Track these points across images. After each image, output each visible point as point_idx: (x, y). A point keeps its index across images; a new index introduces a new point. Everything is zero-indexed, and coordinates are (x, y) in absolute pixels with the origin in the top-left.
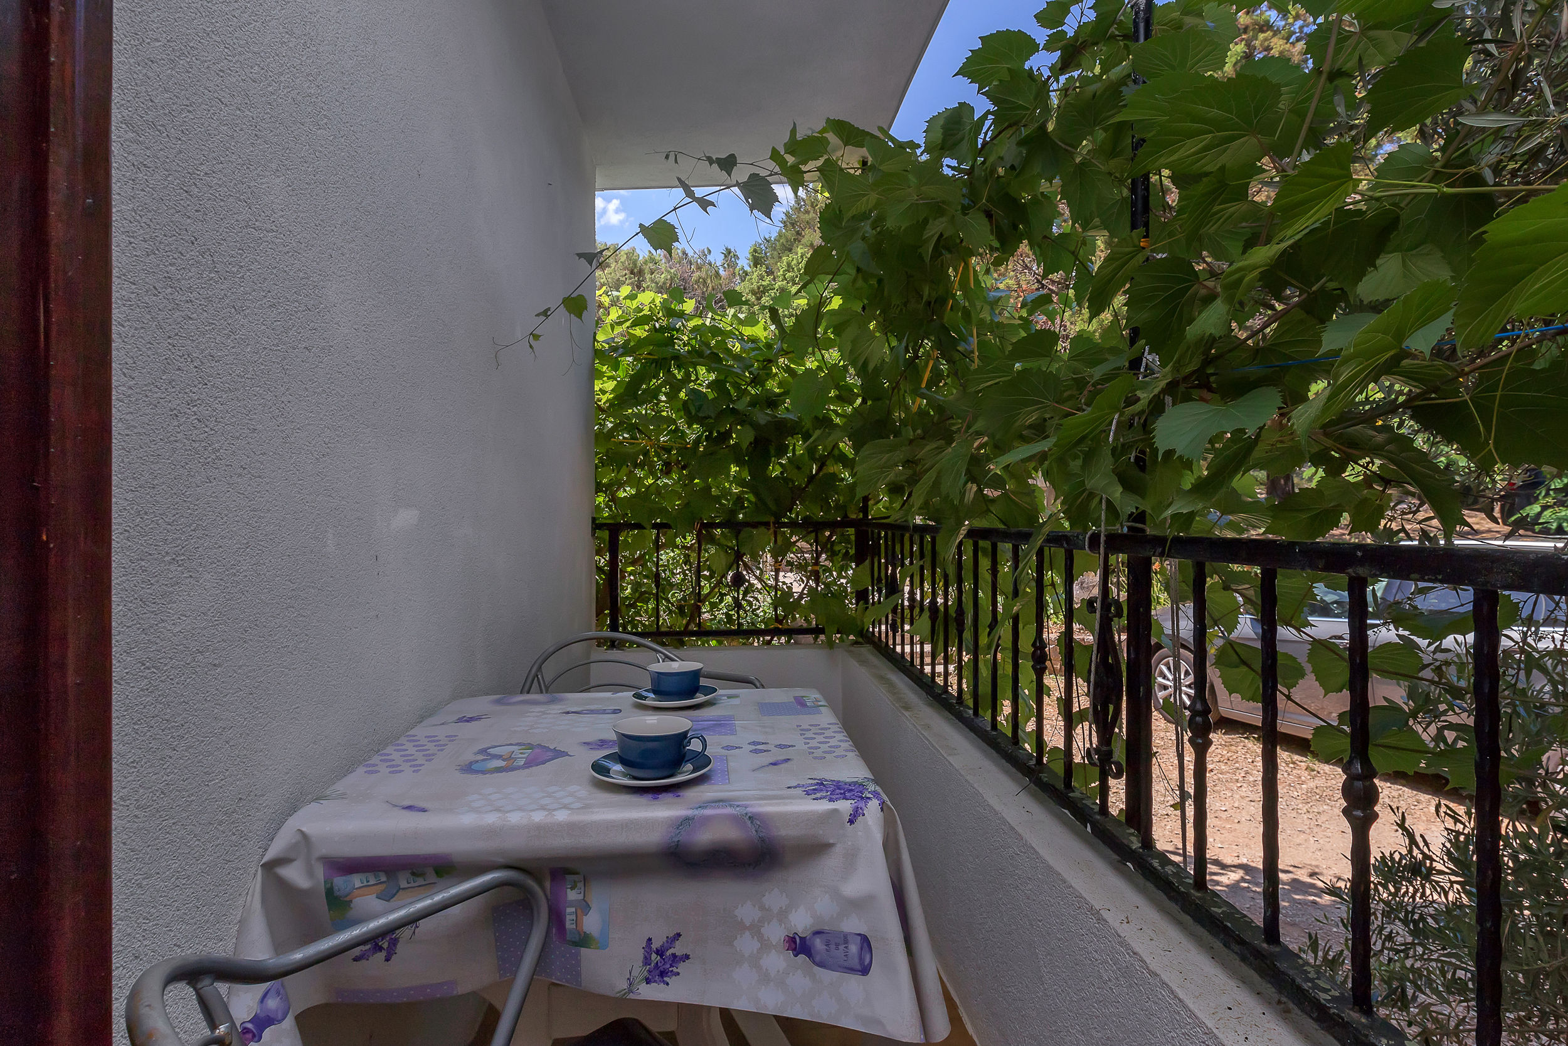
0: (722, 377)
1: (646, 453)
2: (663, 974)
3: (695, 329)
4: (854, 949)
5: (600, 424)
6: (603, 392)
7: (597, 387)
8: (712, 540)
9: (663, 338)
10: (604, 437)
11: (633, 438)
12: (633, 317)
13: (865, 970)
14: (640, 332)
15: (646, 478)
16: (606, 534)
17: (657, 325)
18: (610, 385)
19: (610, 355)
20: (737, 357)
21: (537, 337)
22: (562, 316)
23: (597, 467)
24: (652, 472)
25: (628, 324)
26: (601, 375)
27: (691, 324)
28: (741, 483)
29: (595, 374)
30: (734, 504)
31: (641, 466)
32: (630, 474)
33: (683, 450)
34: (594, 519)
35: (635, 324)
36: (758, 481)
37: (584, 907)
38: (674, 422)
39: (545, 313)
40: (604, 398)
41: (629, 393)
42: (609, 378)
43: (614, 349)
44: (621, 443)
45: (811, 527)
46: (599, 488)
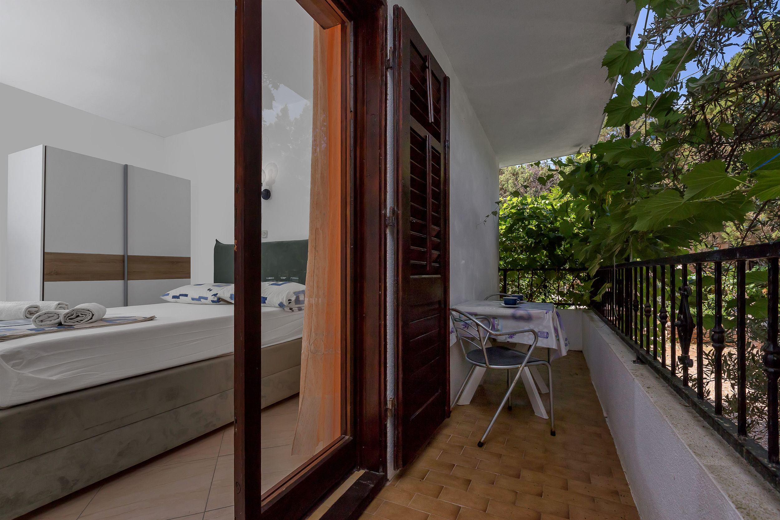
0: (539, 223)
1: (515, 248)
2: (511, 337)
3: (531, 208)
4: (545, 334)
5: (501, 239)
6: (502, 229)
7: (500, 228)
8: (536, 274)
9: (520, 212)
10: (503, 243)
11: (511, 243)
12: (511, 206)
13: (547, 338)
14: (513, 211)
15: (515, 255)
16: (502, 272)
17: (518, 208)
18: (504, 227)
19: (504, 218)
20: (545, 216)
21: (485, 221)
22: (492, 216)
23: (500, 252)
24: (517, 253)
25: (509, 208)
26: (501, 225)
27: (530, 206)
28: (546, 256)
29: (500, 224)
30: (545, 263)
31: (514, 251)
32: (511, 254)
33: (527, 246)
34: (499, 268)
35: (511, 209)
36: (552, 255)
37: (498, 325)
38: (524, 237)
39: (488, 216)
40: (502, 231)
41: (510, 230)
42: (503, 225)
43: (505, 217)
44: (507, 245)
45: (571, 271)
46: (501, 259)
